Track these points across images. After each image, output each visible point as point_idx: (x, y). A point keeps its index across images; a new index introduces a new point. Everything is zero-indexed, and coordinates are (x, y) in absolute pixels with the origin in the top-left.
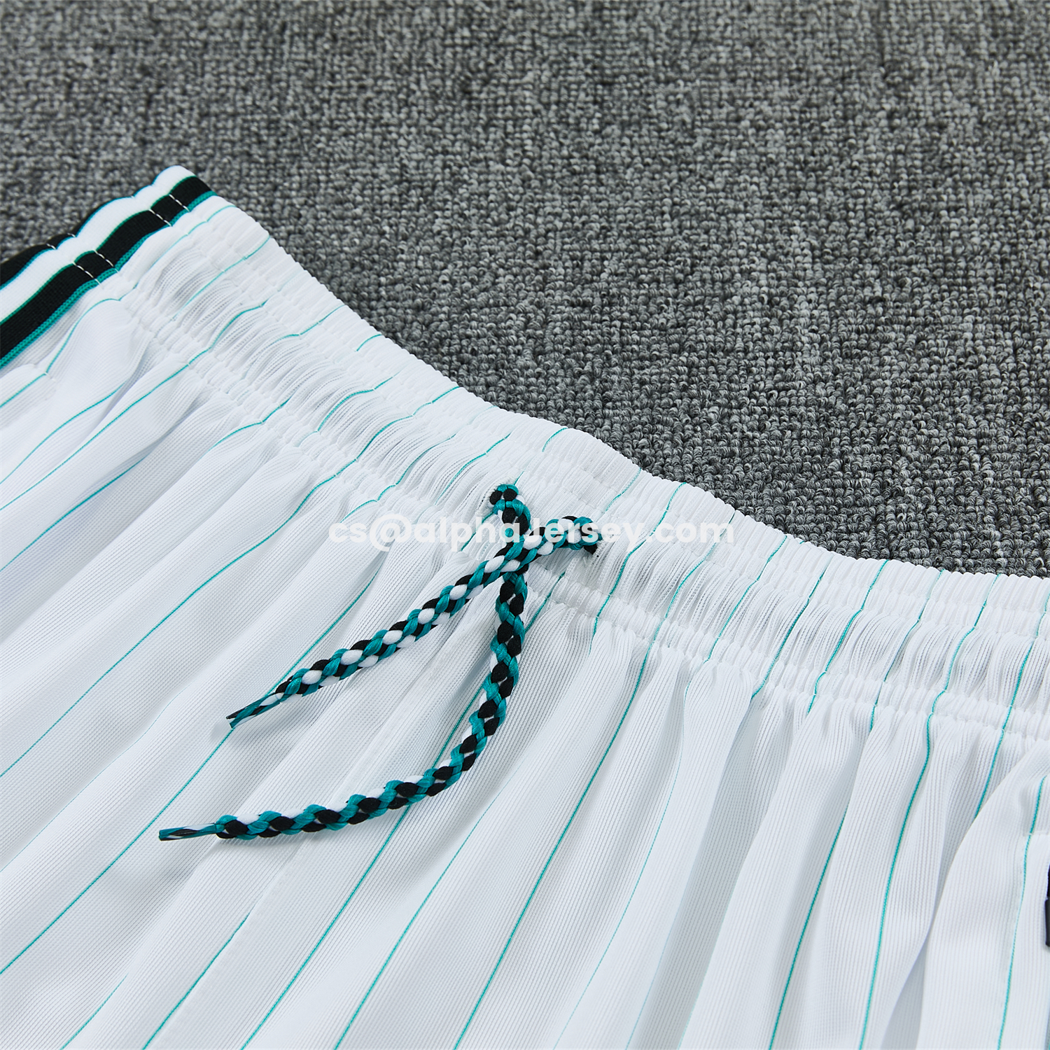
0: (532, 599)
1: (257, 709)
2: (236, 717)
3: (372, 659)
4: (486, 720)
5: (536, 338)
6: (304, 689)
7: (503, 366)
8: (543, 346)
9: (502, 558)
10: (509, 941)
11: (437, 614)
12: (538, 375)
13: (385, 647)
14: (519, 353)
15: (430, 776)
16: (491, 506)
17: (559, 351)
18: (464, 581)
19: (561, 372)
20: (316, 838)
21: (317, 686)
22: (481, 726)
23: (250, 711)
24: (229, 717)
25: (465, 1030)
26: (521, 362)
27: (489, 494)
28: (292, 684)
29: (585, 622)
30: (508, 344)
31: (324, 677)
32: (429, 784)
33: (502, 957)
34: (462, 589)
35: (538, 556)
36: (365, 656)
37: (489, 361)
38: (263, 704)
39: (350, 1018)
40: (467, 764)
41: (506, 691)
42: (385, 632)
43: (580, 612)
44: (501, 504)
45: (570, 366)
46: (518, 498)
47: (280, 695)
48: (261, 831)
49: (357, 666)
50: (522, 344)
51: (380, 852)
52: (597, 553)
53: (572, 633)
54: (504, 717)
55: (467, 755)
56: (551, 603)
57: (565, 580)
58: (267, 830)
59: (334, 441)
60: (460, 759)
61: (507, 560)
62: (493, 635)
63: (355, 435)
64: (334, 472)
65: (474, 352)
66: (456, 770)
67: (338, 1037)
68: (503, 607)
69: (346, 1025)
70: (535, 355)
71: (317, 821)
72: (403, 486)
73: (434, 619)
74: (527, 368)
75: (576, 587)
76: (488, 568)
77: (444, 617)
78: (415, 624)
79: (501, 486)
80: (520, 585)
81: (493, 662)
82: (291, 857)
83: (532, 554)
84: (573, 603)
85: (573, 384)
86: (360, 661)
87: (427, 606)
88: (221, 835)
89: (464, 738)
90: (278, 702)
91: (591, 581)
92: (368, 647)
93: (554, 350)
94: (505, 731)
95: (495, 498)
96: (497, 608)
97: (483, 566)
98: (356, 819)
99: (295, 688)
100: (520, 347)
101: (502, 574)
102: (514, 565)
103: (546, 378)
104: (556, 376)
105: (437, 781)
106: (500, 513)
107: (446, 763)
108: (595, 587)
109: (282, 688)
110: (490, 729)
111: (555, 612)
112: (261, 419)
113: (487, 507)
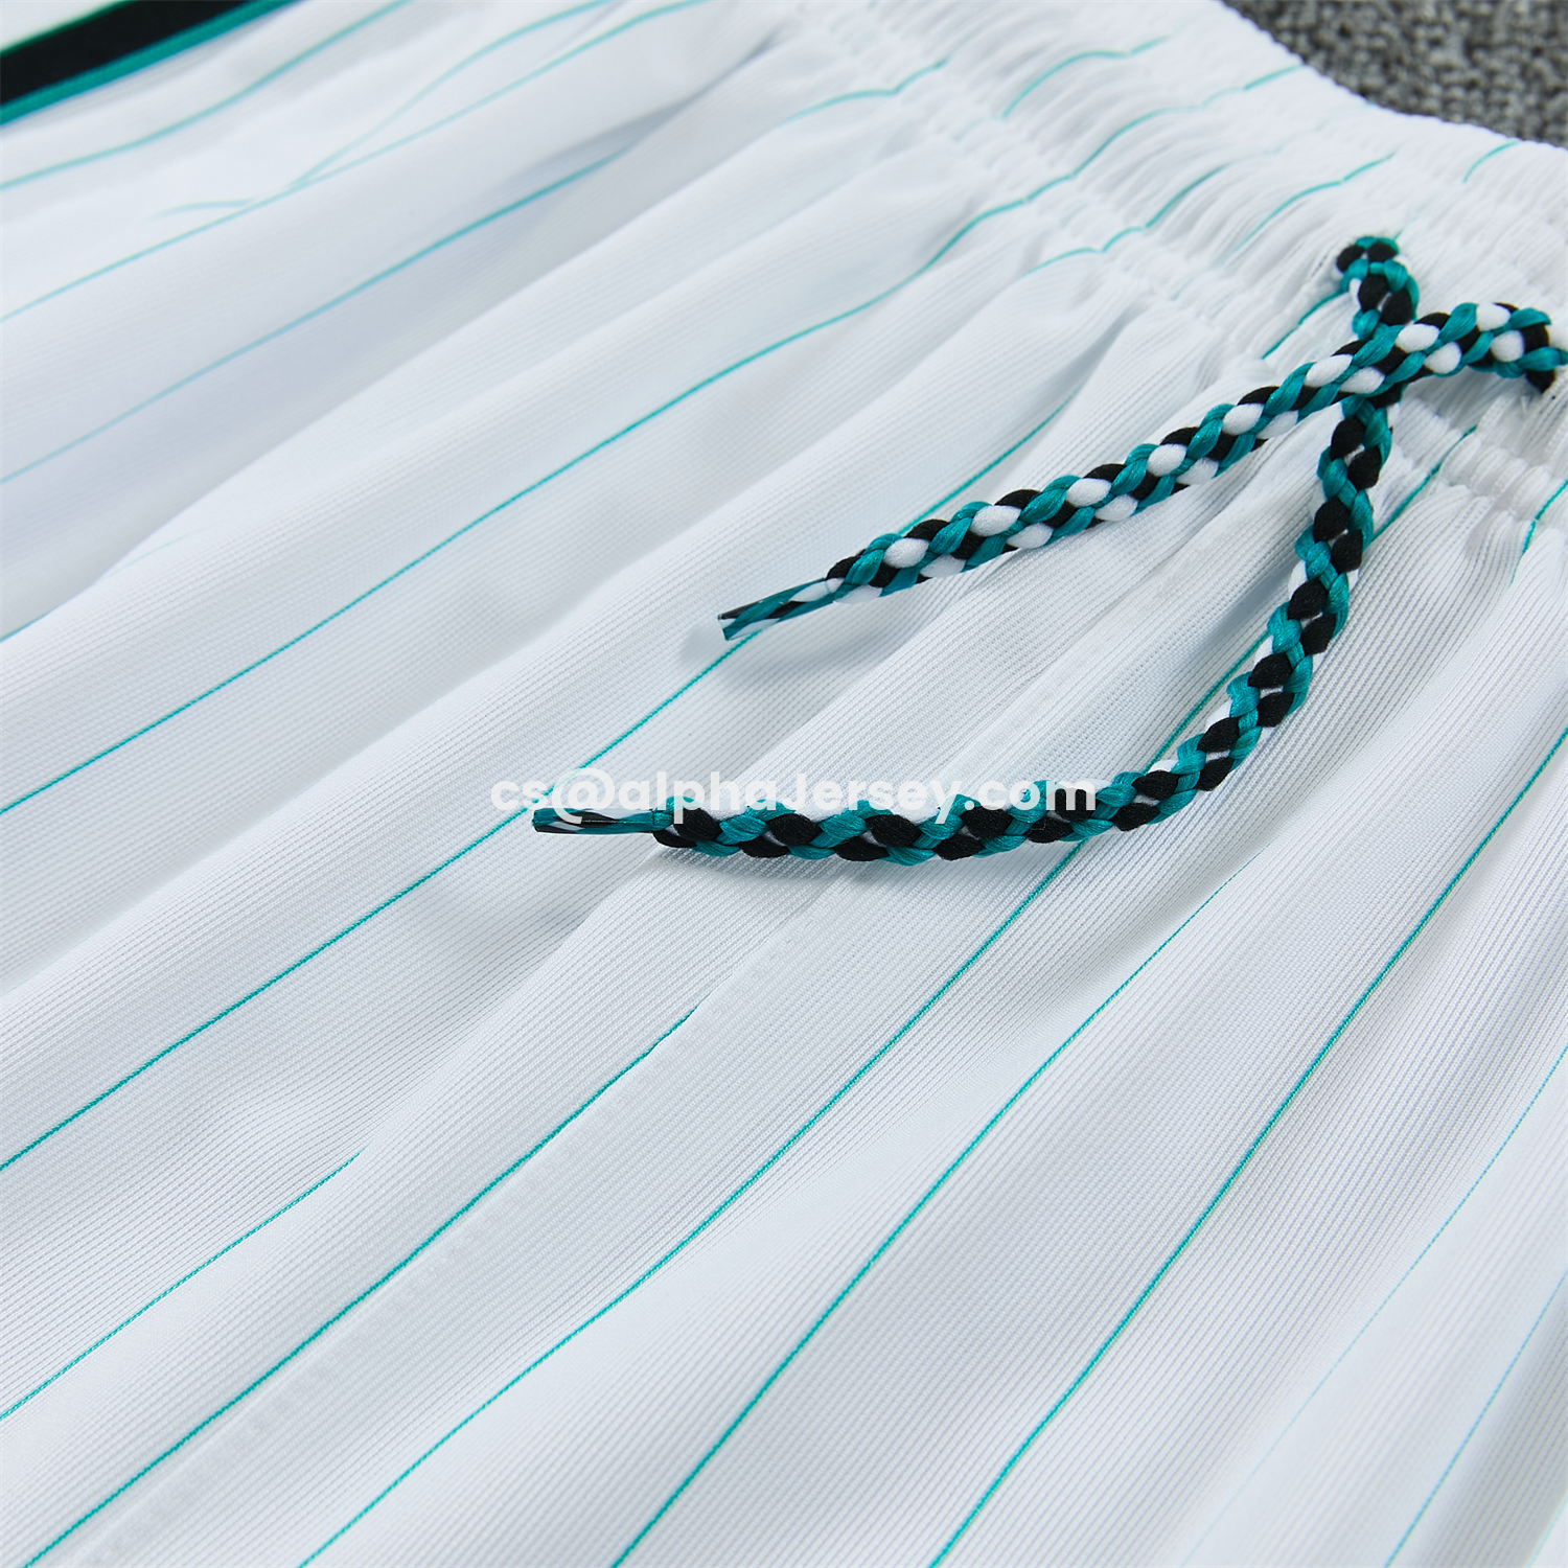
0: (1397, 470)
1: (784, 607)
2: (739, 619)
3: (1038, 533)
4: (1264, 693)
5: (1475, 19)
6: (887, 577)
7: (1399, 61)
8: (1489, 33)
9: (1347, 359)
10: (1250, 1154)
11: (1191, 458)
12: (1471, 86)
13: (1069, 510)
14: (1435, 43)
15: (1127, 785)
16: (1337, 274)
17: (1521, 47)
18: (1258, 397)
19: (1519, 85)
20: (863, 878)
21: (915, 575)
22: (1251, 702)
23: (768, 609)
24: (724, 617)
25: (1124, 1323)
26: (1438, 57)
27: (1336, 252)
28: (864, 562)
29: (1506, 527)
30: (1417, 22)
31: (931, 555)
32: (1121, 799)
33: (1226, 1186)
34: (1254, 412)
35: (1424, 372)
36: (1024, 522)
37: (1374, 52)
38: (796, 598)
39: (873, 1249)
40: (1210, 777)
41: (1316, 639)
42: (1075, 479)
43: (1497, 507)
44: (1360, 267)
45: (1539, 76)
46: (1399, 259)
47: (835, 583)
48: (749, 837)
49: (1003, 543)
50: (1446, 27)
51: (997, 933)
52: (1552, 390)
53: (1475, 546)
54: (1303, 694)
55: (1213, 756)
56: (1439, 484)
57: (1475, 440)
58: (761, 838)
59: (1032, 137)
60: (1195, 760)
61: (1357, 366)
62: (1304, 525)
63: (1075, 129)
64: (1021, 193)
65: (1344, 33)
66: (1187, 781)
67: (841, 1284)
68: (1334, 468)
69: (861, 1262)
70: (1469, 48)
71: (870, 837)
72: (1159, 233)
73: (1183, 469)
74: (1449, 69)
75: (1495, 459)
76: (1312, 378)
77: (1204, 469)
78: (1140, 472)
79: (1366, 239)
80: (1376, 429)
81: (1298, 577)
82: (804, 908)
83: (1413, 365)
84: (1487, 488)
85: (1539, 108)
86: (1012, 532)
87: (1172, 439)
88: (663, 837)
89: (1211, 721)
90: (828, 599)
91: (1532, 448)
92: (1033, 505)
93: (1509, 43)
94: (1301, 724)
95: (1346, 259)
96: (1322, 471)
97: (1304, 371)
98: (953, 848)
99: (867, 570)
100: (1438, 32)
101: (1341, 396)
102: (1370, 381)
103: (1486, 92)
104: (1506, 89)
105: (1139, 799)
106: (1355, 285)
107: (1166, 765)
108: (1539, 459)
109: (841, 570)
110: (1273, 713)
111: (1443, 504)
112: (892, 85)
113: (1328, 278)
